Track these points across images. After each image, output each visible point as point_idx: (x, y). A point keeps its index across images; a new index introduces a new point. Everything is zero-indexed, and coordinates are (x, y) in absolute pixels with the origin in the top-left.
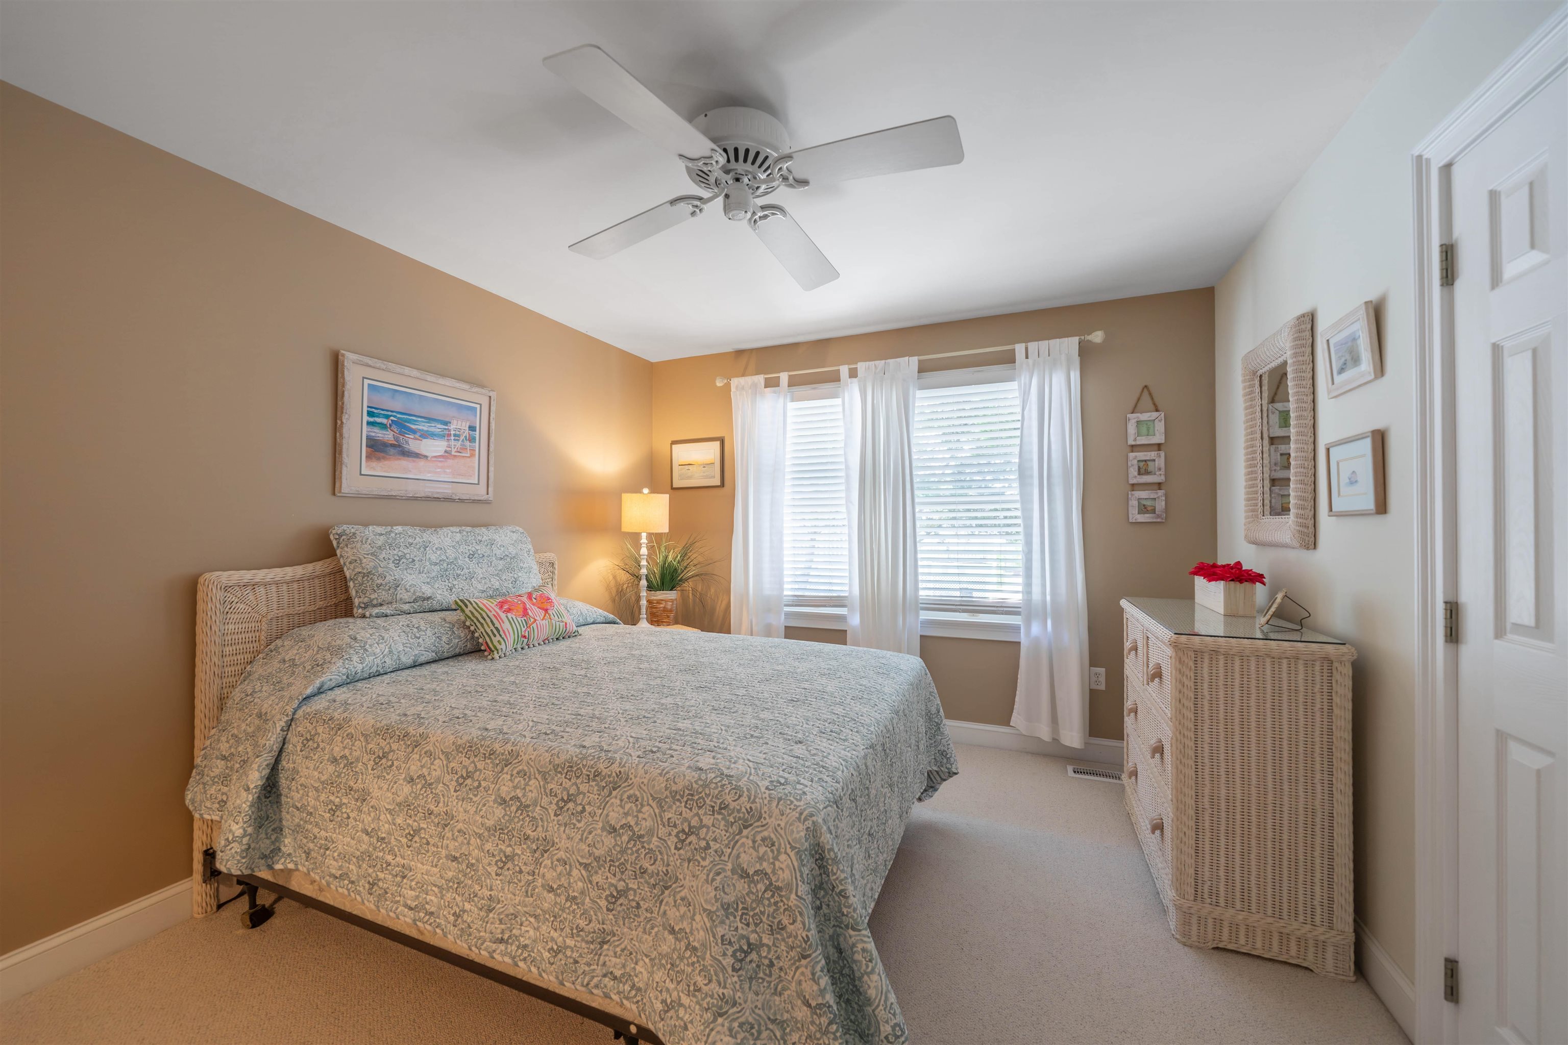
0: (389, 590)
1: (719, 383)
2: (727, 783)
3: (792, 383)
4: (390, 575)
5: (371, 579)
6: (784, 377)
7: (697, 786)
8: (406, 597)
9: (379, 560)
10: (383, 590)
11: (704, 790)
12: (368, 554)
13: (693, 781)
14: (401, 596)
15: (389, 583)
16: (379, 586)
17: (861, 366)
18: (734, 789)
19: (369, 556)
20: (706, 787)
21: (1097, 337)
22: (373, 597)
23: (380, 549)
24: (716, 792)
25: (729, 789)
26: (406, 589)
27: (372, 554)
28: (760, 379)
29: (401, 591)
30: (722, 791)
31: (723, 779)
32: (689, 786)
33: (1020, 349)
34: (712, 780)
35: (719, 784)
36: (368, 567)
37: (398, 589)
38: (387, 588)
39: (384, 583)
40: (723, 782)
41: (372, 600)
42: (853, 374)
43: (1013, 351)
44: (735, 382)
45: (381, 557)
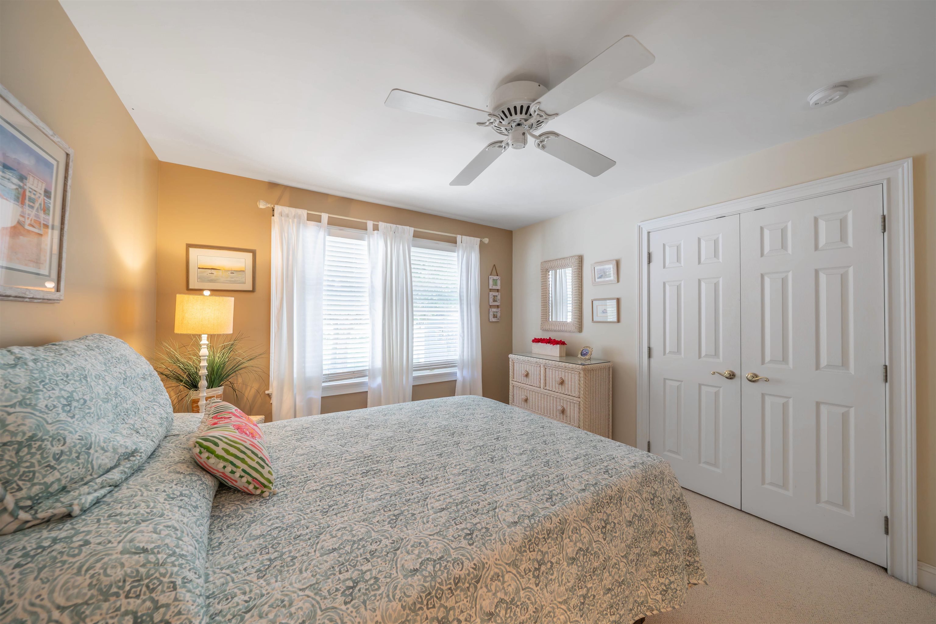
0: (78, 457)
1: (262, 205)
2: (445, 563)
3: (331, 222)
4: (70, 432)
5: (40, 448)
6: (325, 217)
7: (429, 583)
8: (107, 461)
9: (41, 412)
10: (68, 461)
11: (435, 582)
12: (12, 406)
13: (422, 583)
14: (100, 461)
15: (75, 446)
16: (58, 458)
17: (382, 225)
18: (454, 563)
19: (18, 409)
20: (435, 578)
21: (486, 241)
22: (49, 479)
23: (30, 391)
24: (445, 575)
25: (451, 566)
26: (103, 449)
27: (21, 403)
28: (304, 213)
29: (96, 455)
30: (448, 571)
31: (440, 563)
32: (422, 589)
33: (459, 237)
34: (434, 571)
35: (442, 568)
36: (25, 428)
37: (92, 451)
38: (74, 455)
39: (65, 449)
40: (443, 565)
41: (48, 486)
42: (376, 228)
43: (456, 238)
44: (278, 209)
45: (42, 404)
